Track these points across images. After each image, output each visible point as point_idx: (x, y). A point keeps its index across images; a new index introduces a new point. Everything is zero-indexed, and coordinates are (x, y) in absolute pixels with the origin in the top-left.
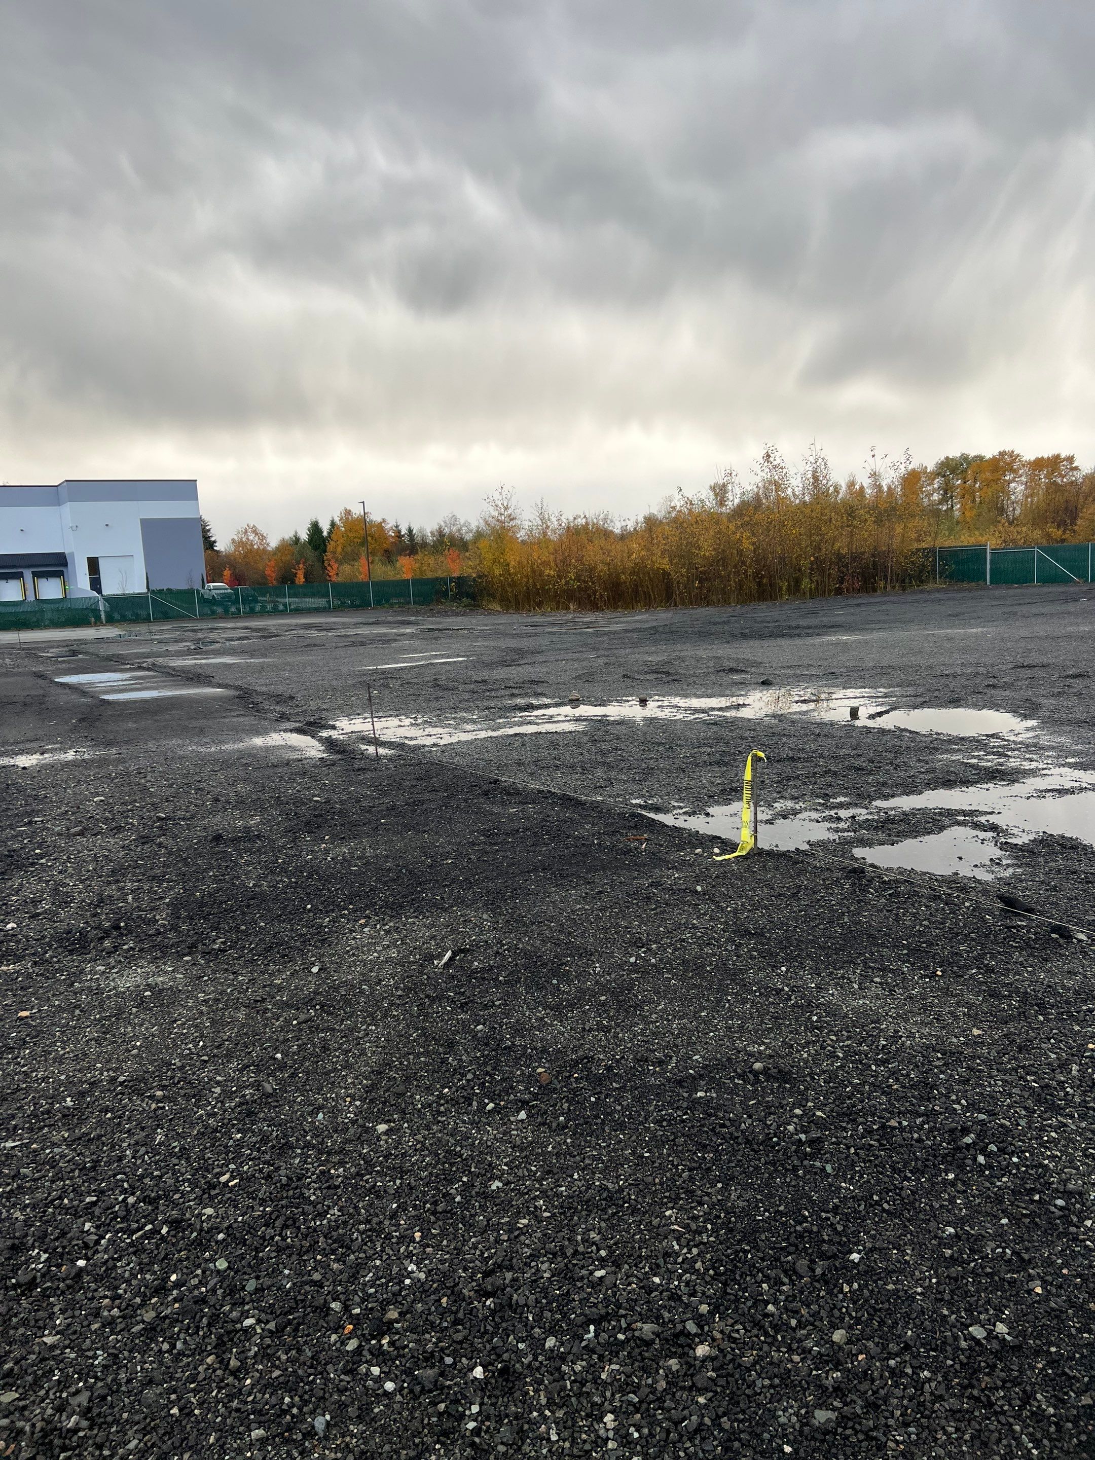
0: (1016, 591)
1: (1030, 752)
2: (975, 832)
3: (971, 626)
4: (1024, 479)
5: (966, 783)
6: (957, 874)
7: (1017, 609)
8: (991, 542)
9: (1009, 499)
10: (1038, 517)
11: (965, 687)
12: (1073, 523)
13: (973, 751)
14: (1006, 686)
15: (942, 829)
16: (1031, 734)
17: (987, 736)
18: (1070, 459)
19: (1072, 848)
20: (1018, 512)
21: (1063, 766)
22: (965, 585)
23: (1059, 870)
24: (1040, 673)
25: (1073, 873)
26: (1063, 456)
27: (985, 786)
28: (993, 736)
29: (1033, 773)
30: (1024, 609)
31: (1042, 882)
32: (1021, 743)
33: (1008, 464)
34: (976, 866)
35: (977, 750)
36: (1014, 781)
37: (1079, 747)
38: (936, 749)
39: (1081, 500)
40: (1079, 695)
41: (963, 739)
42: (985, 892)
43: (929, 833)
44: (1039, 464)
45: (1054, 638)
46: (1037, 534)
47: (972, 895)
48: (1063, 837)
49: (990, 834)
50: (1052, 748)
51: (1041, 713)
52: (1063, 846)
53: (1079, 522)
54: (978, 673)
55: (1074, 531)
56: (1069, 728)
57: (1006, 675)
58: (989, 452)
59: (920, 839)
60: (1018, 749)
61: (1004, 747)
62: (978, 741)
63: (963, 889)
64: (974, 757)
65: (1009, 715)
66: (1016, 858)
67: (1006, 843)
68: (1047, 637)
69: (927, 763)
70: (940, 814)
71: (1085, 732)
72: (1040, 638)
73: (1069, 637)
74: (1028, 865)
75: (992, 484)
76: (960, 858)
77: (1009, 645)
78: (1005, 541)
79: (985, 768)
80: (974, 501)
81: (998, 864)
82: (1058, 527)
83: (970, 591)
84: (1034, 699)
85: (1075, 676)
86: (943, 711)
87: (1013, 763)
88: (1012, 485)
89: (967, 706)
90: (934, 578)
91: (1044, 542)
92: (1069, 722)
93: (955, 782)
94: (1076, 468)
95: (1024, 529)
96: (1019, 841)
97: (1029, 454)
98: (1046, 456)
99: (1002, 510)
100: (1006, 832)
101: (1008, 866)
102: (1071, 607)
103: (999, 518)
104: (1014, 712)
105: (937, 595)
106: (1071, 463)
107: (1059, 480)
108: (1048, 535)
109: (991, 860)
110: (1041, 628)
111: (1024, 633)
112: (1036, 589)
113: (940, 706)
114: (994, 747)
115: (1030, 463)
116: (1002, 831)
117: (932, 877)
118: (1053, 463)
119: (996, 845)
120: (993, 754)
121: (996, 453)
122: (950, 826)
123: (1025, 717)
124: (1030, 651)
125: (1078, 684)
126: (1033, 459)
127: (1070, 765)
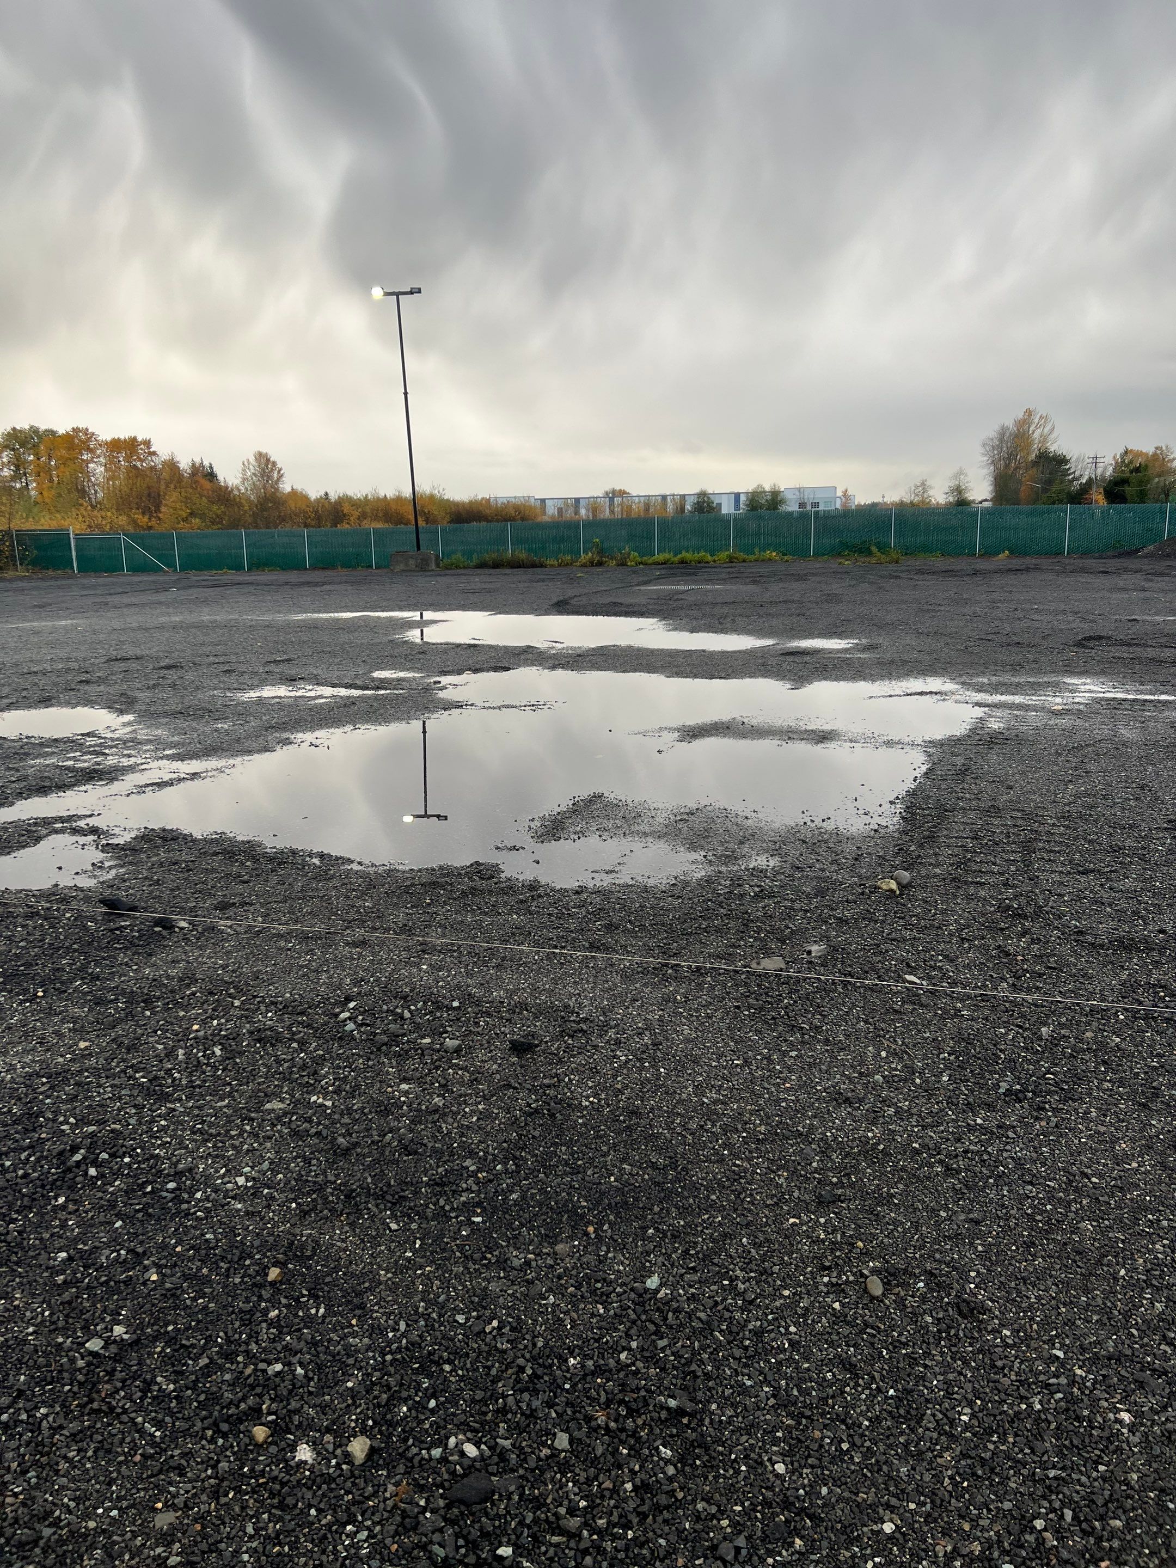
0: (105, 579)
1: (128, 748)
2: (75, 838)
3: (60, 618)
4: (102, 460)
5: (62, 787)
6: (57, 885)
7: (109, 599)
8: (74, 527)
9: (89, 480)
10: (123, 503)
11: (56, 684)
12: (158, 510)
13: (68, 752)
14: (100, 681)
15: (38, 840)
16: (128, 729)
17: (82, 735)
18: (147, 443)
19: (172, 839)
20: (100, 495)
21: (161, 758)
22: (51, 572)
23: (162, 863)
24: (134, 665)
25: (175, 864)
26: (140, 440)
27: (83, 788)
28: (88, 735)
29: (132, 769)
30: (116, 599)
31: (146, 878)
32: (118, 739)
33: (84, 442)
34: (77, 873)
35: (72, 750)
36: (112, 780)
37: (176, 738)
38: (27, 754)
39: (163, 487)
40: (173, 686)
41: (56, 740)
42: (87, 899)
43: (24, 847)
44: (116, 445)
45: (147, 630)
46: (123, 520)
47: (74, 905)
48: (164, 830)
49: (91, 838)
50: (149, 742)
51: (137, 707)
52: (164, 839)
53: (163, 509)
54: (69, 669)
55: (160, 519)
56: (165, 720)
57: (100, 669)
58: (62, 428)
59: (13, 855)
60: (116, 746)
61: (100, 745)
62: (73, 741)
63: (65, 900)
64: (70, 759)
65: (104, 711)
66: (119, 858)
67: (108, 844)
68: (140, 628)
69: (18, 770)
70: (35, 824)
71: (181, 723)
72: (132, 629)
73: (161, 628)
74: (130, 863)
75: (69, 463)
76: (60, 868)
77: (101, 637)
78: (90, 527)
79: (82, 770)
80: (51, 480)
81: (100, 867)
82: (143, 513)
83: (56, 578)
84: (129, 693)
85: (168, 667)
86: (33, 711)
87: (111, 761)
88: (91, 465)
89: (60, 705)
90: (15, 565)
91: (131, 529)
92: (166, 714)
93: (50, 788)
94: (154, 453)
95: (109, 514)
96: (121, 841)
97: (105, 435)
98: (122, 438)
99: (83, 493)
100: (107, 834)
101: (110, 868)
102: (162, 597)
103: (81, 501)
104: (110, 707)
105: (20, 584)
106: (149, 447)
107: (138, 464)
108: (134, 522)
109: (93, 864)
110: (134, 619)
111: (116, 624)
112: (126, 577)
113: (30, 707)
114: (91, 746)
115: (106, 443)
116: (103, 833)
117: (28, 893)
118: (130, 446)
119: (97, 848)
120: (90, 753)
121: (69, 429)
122: (46, 836)
123: (121, 712)
124: (123, 643)
125: (172, 675)
126: (109, 439)
127: (168, 757)
